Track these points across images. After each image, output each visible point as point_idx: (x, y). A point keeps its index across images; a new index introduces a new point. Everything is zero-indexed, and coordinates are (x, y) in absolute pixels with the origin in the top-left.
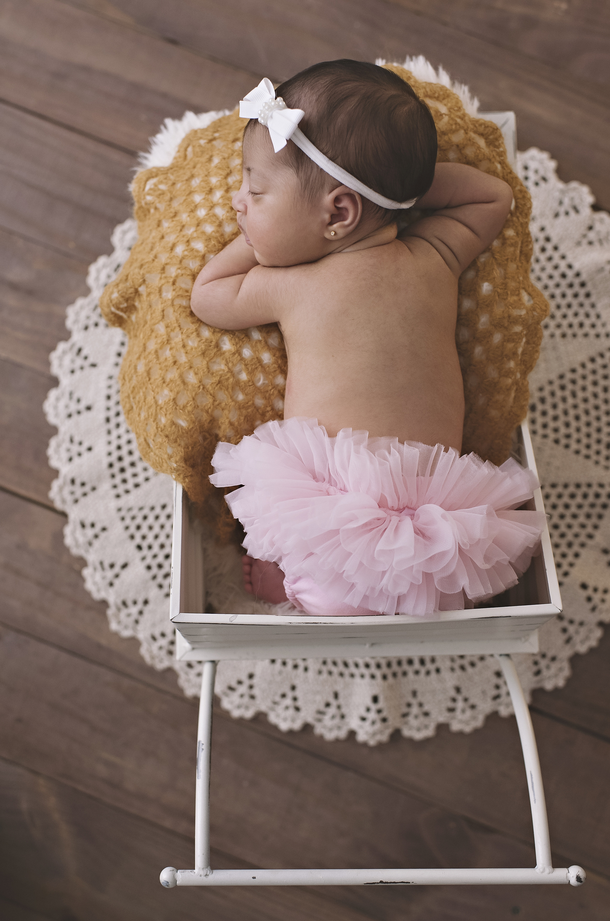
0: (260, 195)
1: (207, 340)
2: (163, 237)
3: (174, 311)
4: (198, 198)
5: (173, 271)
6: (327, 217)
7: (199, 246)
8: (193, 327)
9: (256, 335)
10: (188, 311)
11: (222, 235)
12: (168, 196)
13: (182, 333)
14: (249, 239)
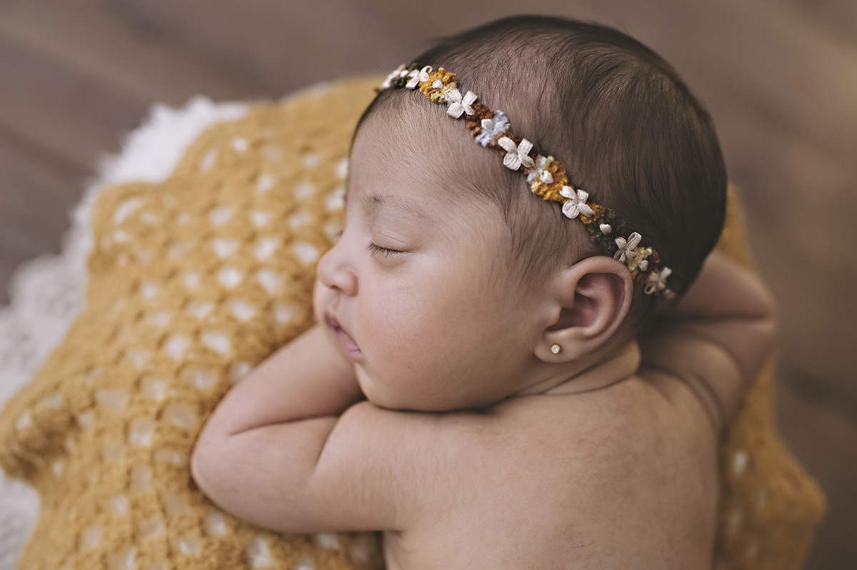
0: (398, 255)
1: (223, 543)
2: (140, 316)
3: (155, 476)
4: (224, 248)
5: (159, 391)
6: (553, 312)
7: (221, 344)
8: (193, 513)
9: (328, 542)
10: (185, 478)
11: (270, 328)
12: (160, 237)
13: (168, 525)
14: (357, 348)
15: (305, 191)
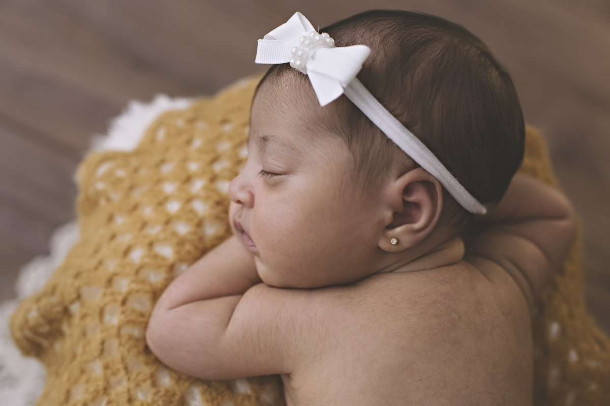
0: (278, 177)
1: (167, 391)
2: (113, 237)
3: (120, 345)
4: (169, 188)
5: (124, 285)
6: (388, 214)
7: (167, 252)
8: (147, 370)
9: (243, 388)
10: (142, 345)
11: (201, 238)
12: (126, 184)
13: (129, 379)
14: (253, 244)
15: (225, 146)
